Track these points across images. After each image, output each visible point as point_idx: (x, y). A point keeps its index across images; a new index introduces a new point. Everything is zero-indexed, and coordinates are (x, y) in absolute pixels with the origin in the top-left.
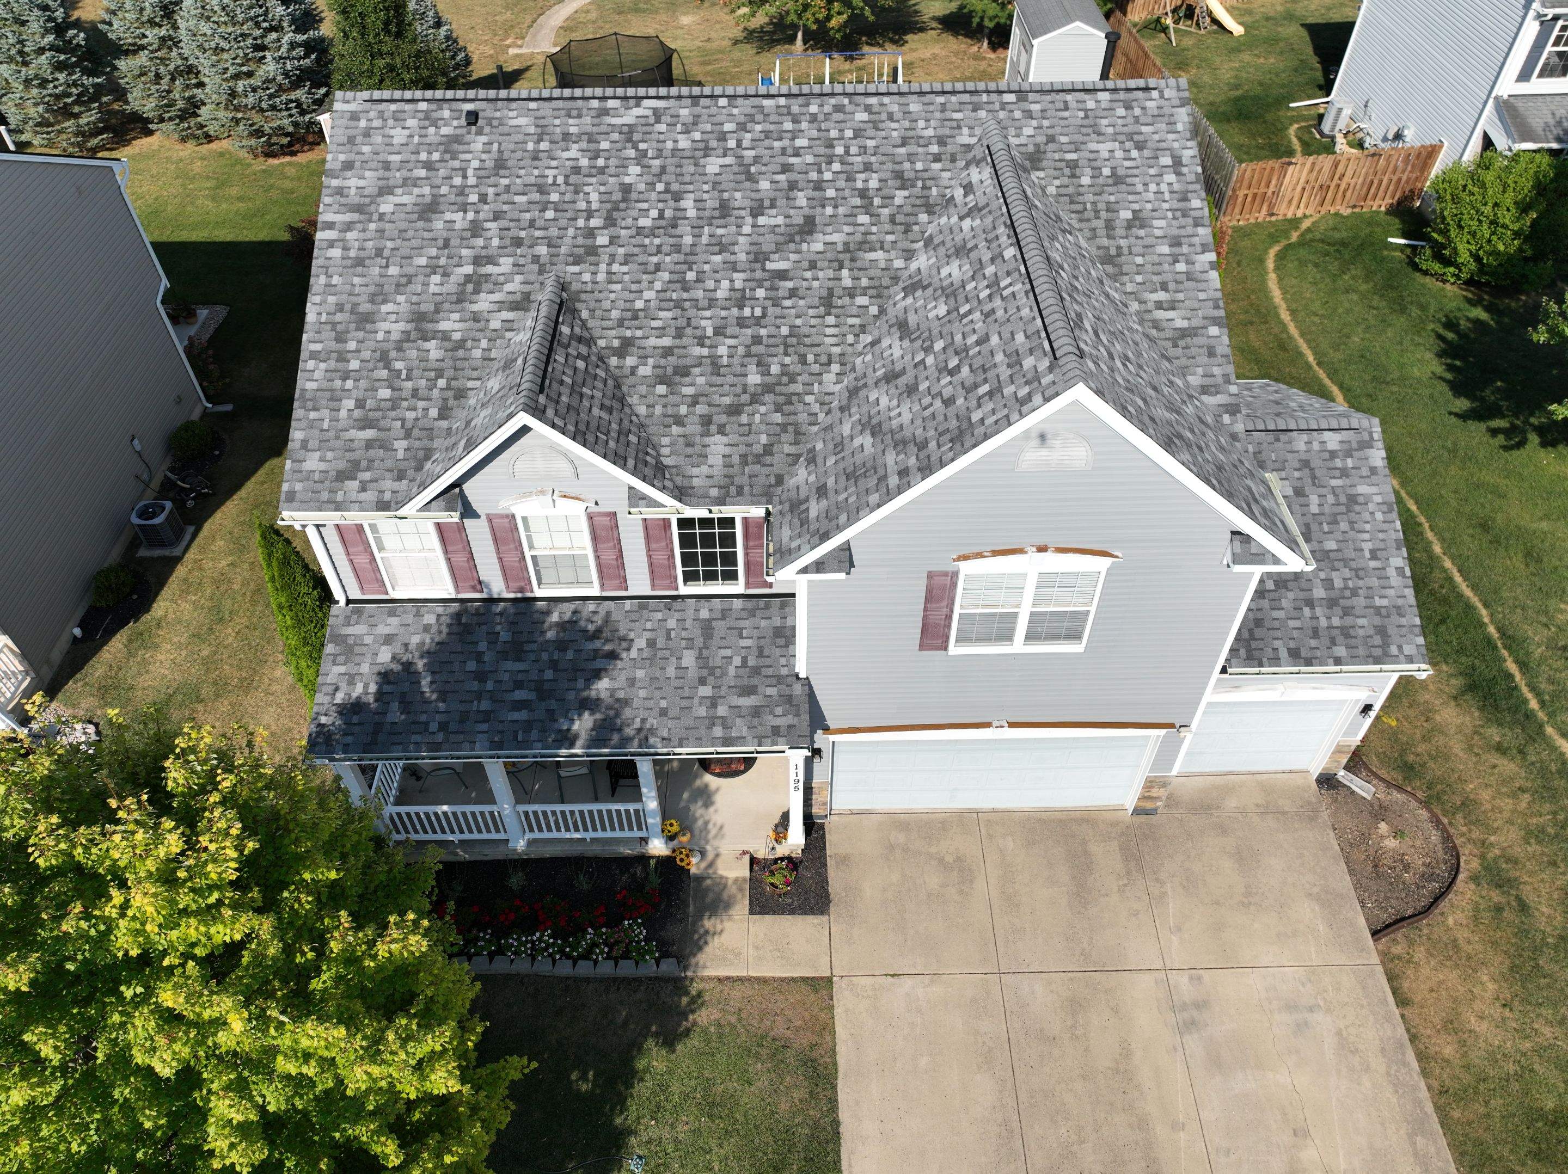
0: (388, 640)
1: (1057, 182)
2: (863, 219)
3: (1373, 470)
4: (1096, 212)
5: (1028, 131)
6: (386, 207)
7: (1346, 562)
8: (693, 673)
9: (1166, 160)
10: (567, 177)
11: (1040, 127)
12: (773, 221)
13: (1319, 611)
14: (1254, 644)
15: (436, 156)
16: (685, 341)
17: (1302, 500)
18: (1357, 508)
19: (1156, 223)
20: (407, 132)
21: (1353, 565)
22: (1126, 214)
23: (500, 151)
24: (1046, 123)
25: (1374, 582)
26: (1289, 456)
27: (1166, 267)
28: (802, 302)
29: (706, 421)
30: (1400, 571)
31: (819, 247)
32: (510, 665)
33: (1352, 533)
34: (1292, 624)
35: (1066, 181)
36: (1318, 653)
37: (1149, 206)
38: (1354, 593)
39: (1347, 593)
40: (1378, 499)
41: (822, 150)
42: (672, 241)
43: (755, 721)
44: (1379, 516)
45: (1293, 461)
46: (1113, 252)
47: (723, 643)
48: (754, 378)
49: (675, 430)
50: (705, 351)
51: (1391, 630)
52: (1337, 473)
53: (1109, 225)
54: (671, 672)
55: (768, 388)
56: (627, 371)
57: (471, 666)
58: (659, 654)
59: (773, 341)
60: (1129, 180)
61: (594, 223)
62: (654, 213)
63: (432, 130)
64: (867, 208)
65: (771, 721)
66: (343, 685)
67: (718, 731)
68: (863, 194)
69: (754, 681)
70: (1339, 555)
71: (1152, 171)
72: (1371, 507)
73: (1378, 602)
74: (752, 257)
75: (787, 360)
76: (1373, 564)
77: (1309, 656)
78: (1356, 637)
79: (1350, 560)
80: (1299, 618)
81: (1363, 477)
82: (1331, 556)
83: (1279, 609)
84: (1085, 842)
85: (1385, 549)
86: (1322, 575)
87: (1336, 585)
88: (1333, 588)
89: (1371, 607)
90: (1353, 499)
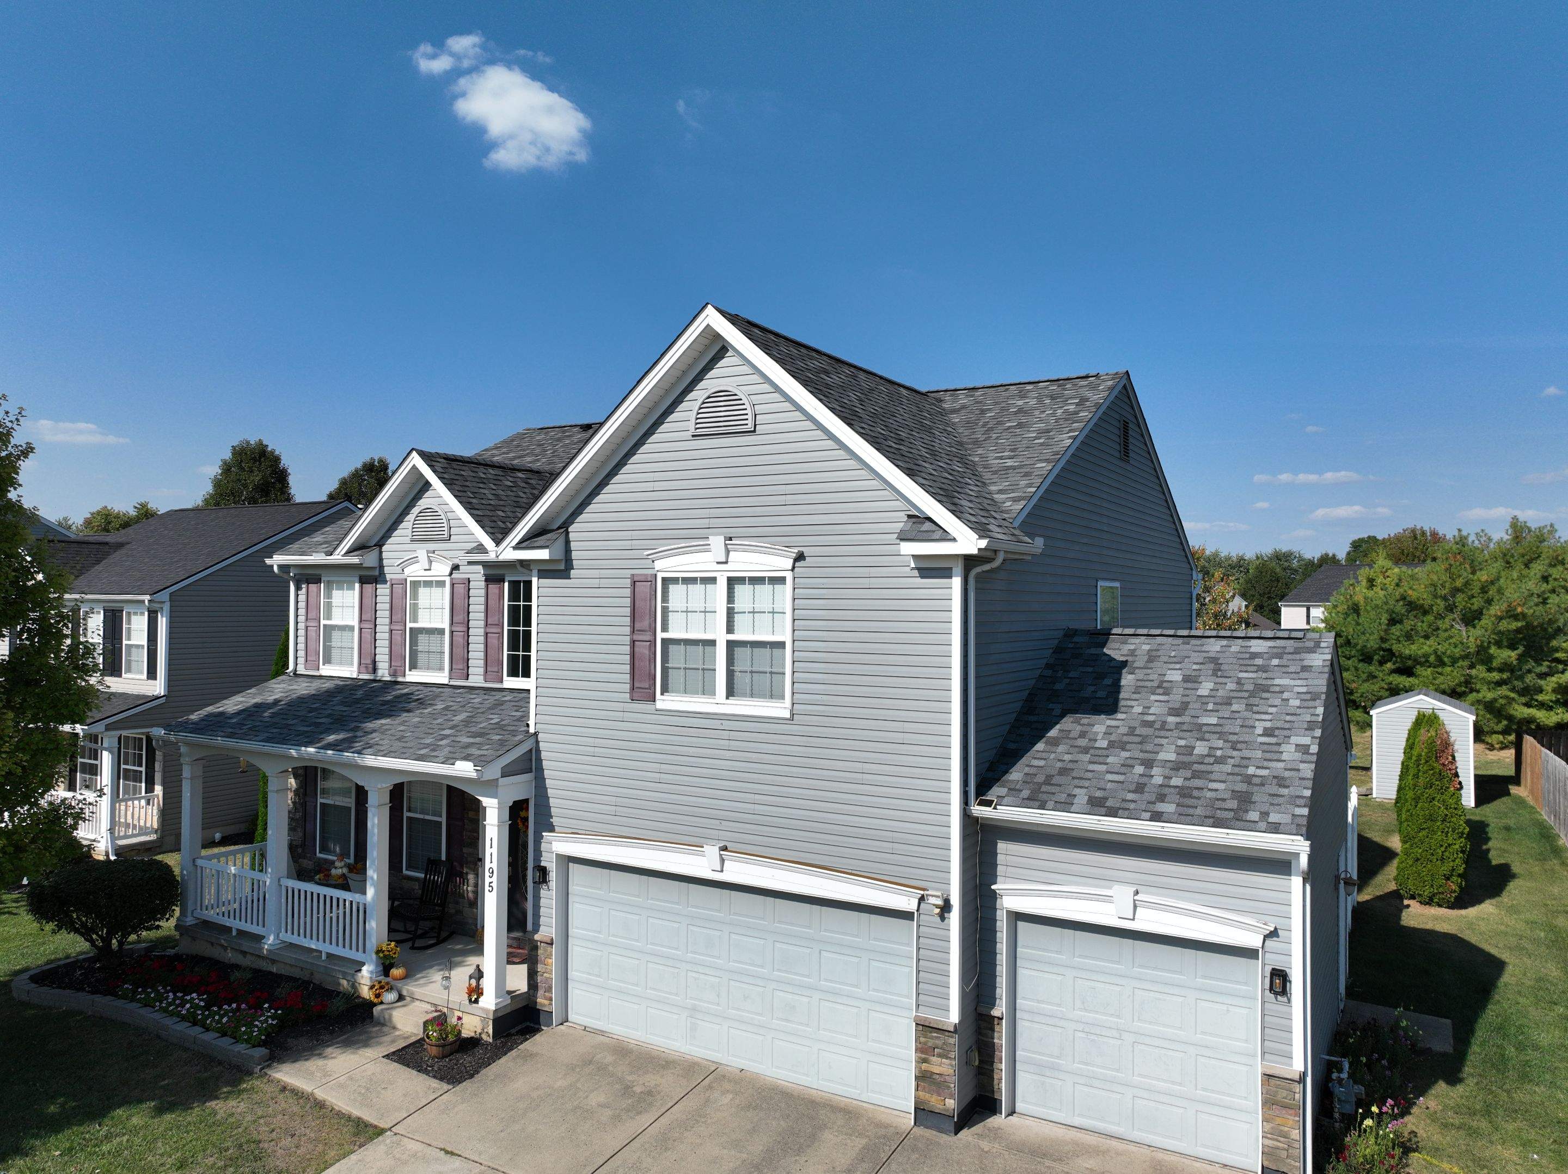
3: (1305, 669)
7: (1221, 735)
8: (452, 724)
13: (1155, 771)
17: (1190, 685)
18: (1265, 695)
19: (1036, 425)
21: (1233, 738)
22: (1011, 424)
25: (1259, 754)
26: (1194, 655)
27: (1025, 442)
30: (1304, 749)
33: (1248, 714)
34: (1112, 777)
36: (1132, 806)
37: (1037, 420)
38: (1220, 761)
40: (1304, 690)
44: (1295, 703)
45: (1197, 657)
46: (981, 440)
51: (1260, 798)
52: (1255, 668)
53: (990, 430)
54: (439, 721)
57: (316, 705)
58: (445, 713)
69: (490, 732)
70: (1216, 729)
72: (1287, 695)
73: (1251, 770)
76: (1263, 739)
77: (1118, 805)
78: (1199, 798)
79: (1231, 733)
80: (1124, 774)
81: (1288, 673)
82: (1205, 728)
83: (1100, 763)
84: (823, 1127)
85: (1289, 729)
86: (1182, 743)
87: (1196, 752)
88: (1191, 754)
89: (1238, 775)
90: (1263, 688)
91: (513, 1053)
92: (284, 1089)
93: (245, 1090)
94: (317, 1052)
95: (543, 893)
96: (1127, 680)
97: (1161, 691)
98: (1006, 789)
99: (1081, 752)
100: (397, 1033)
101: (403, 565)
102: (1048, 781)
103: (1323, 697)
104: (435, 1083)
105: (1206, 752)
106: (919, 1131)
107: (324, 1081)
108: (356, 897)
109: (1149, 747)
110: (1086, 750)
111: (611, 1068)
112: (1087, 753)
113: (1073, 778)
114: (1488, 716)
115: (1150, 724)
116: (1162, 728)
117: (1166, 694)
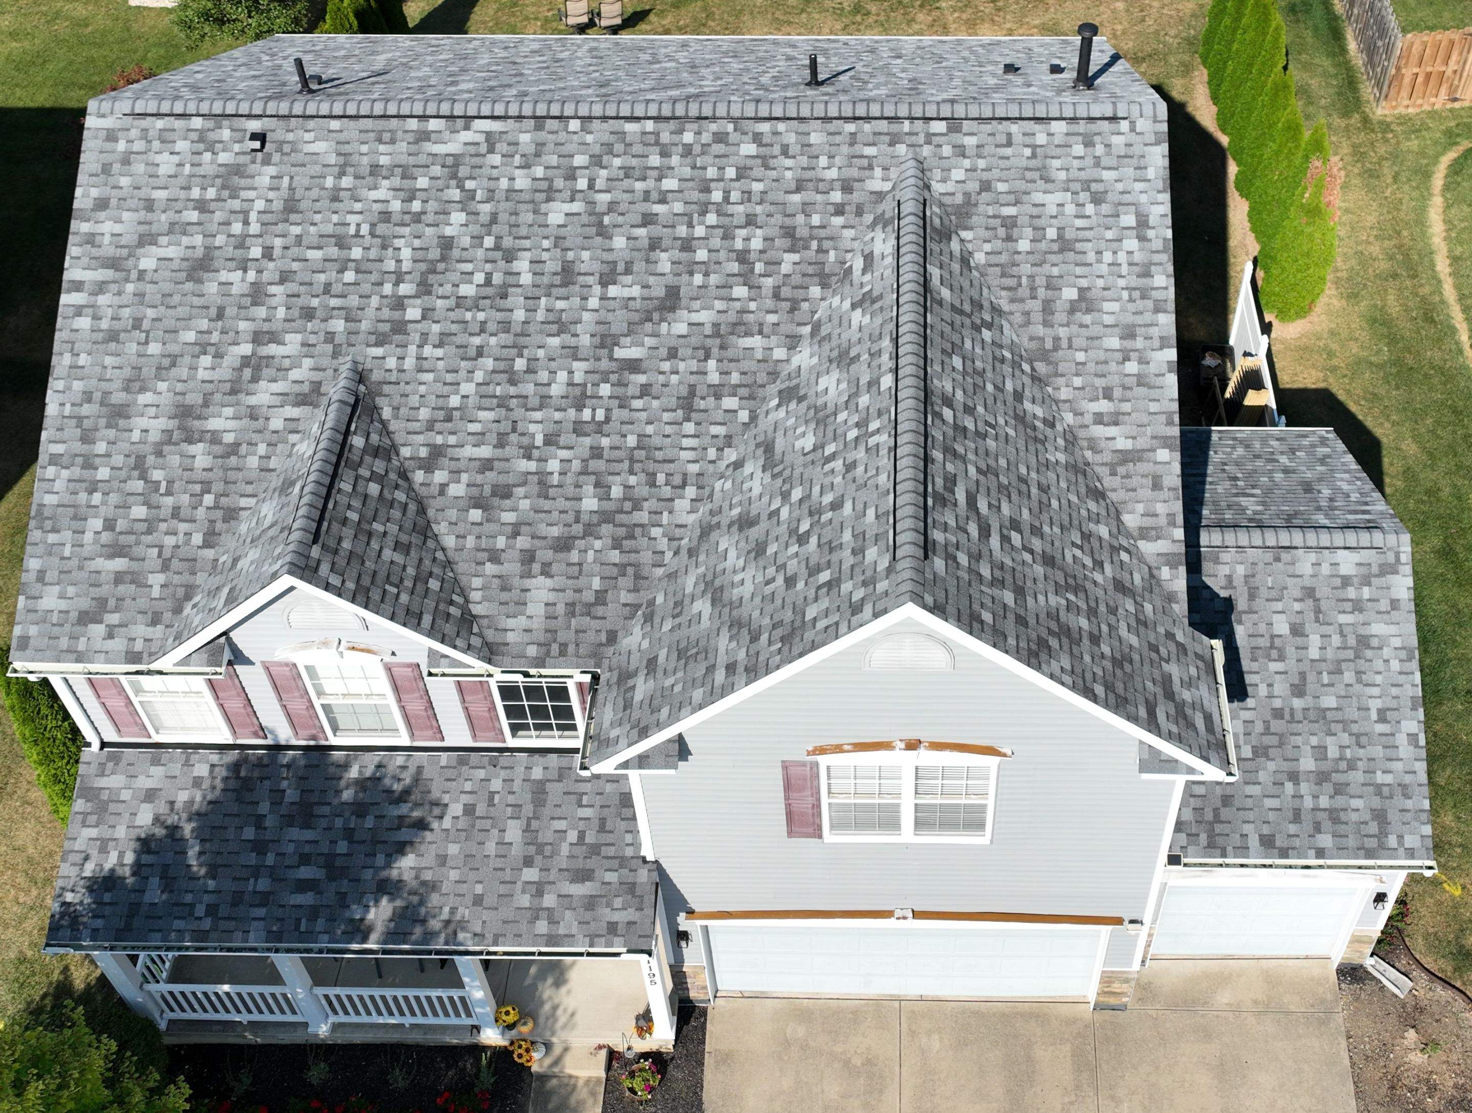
0: (150, 795)
1: (987, 247)
2: (740, 291)
3: (1395, 604)
4: (1033, 289)
5: (958, 174)
6: (147, 263)
7: (1345, 724)
8: (517, 851)
9: (1129, 220)
10: (373, 225)
11: (973, 170)
12: (626, 293)
13: (1304, 788)
14: (1218, 828)
15: (211, 193)
16: (508, 451)
17: (1299, 641)
18: (1369, 653)
19: (1107, 306)
20: (176, 159)
21: (1355, 728)
22: (1070, 294)
23: (291, 189)
24: (981, 163)
25: (1378, 751)
26: (1290, 582)
27: (1113, 367)
28: (655, 403)
29: (529, 557)
30: (1412, 738)
31: (681, 328)
32: (295, 833)
33: (1358, 687)
34: (1270, 803)
35: (998, 245)
36: (1297, 842)
37: (1100, 283)
38: (1352, 766)
39: (1343, 765)
40: (1397, 642)
41: (695, 196)
42: (500, 316)
43: (588, 915)
44: (1395, 665)
45: (1294, 587)
46: (1049, 345)
47: (558, 812)
48: (590, 503)
49: (490, 568)
50: (532, 466)
51: (1393, 816)
52: (1348, 606)
53: (1048, 308)
54: (491, 848)
55: (606, 517)
56: (435, 490)
57: (249, 833)
58: (480, 824)
59: (617, 454)
60: (1079, 246)
61: (405, 289)
62: (479, 278)
63: (207, 156)
64: (746, 277)
65: (607, 915)
66: (94, 853)
67: (542, 927)
68: (742, 257)
69: (591, 863)
70: (1338, 716)
71: (1109, 235)
72: (1386, 652)
73: (1380, 778)
74: (597, 340)
75: (632, 480)
76: (1380, 728)
77: (1285, 845)
78: (1346, 823)
79: (1351, 721)
80: (1279, 796)
81: (1381, 612)
82: (1328, 715)
85: (1397, 709)
86: (1314, 741)
87: (1330, 755)
88: (1326, 758)
89: (1370, 784)
90: (1364, 642)
96: (1241, 634)
97: (1274, 654)
102: (1217, 819)
103: (1417, 652)
105: (1337, 756)
109: (1290, 753)
113: (1237, 810)
115: (1278, 714)
116: (1292, 720)
117: (1281, 658)
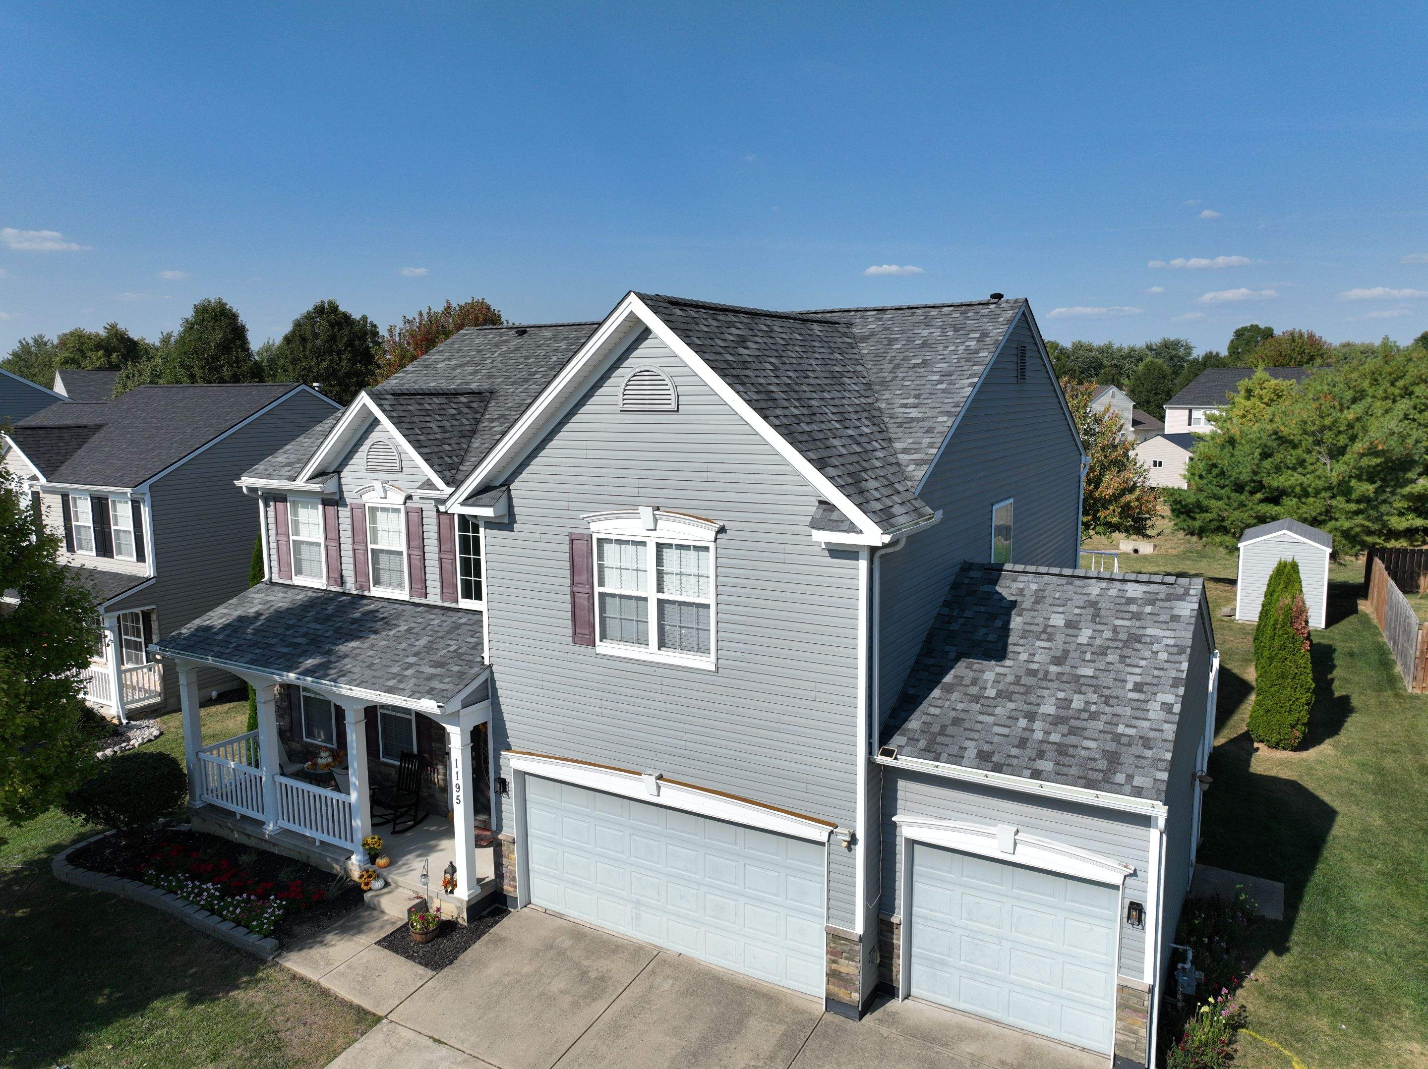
0: (266, 603)
1: (873, 348)
3: (1175, 618)
4: (892, 361)
7: (1097, 688)
8: (415, 649)
9: (975, 335)
11: (883, 325)
13: (1037, 725)
14: (940, 739)
17: (1071, 631)
18: (1138, 646)
19: (939, 365)
21: (1107, 692)
22: (916, 362)
24: (889, 323)
25: (1128, 711)
26: (1076, 597)
27: (928, 386)
30: (1167, 707)
32: (312, 625)
33: (1120, 666)
34: (997, 729)
35: (880, 347)
36: (1015, 762)
37: (940, 357)
38: (1094, 716)
40: (1171, 642)
43: (423, 683)
44: (1163, 656)
45: (1079, 600)
46: (888, 380)
51: (1126, 760)
52: (1129, 615)
53: (897, 367)
54: (403, 646)
57: (292, 621)
58: (408, 636)
60: (934, 346)
66: (216, 618)
69: (450, 661)
70: (1092, 682)
71: (958, 341)
72: (1156, 647)
73: (1121, 729)
76: (1133, 695)
77: (1002, 761)
78: (1073, 757)
79: (1105, 687)
80: (1010, 727)
81: (1159, 622)
82: (1082, 680)
83: (989, 715)
84: (748, 1014)
85: (1156, 685)
86: (1061, 695)
87: (1073, 706)
88: (1069, 708)
89: (1109, 733)
90: (1136, 638)
91: (486, 937)
92: (294, 977)
93: (261, 980)
94: (319, 939)
95: (504, 799)
96: (1016, 622)
97: (1044, 636)
98: (906, 738)
99: (972, 701)
100: (386, 918)
101: (361, 493)
102: (942, 732)
103: (1189, 650)
104: (420, 970)
105: (1082, 707)
106: (830, 1017)
107: (327, 970)
108: (342, 797)
109: (1032, 698)
110: (976, 699)
111: (569, 953)
112: (977, 702)
113: (965, 729)
114: (1344, 542)
115: (1033, 673)
116: (1045, 678)
117: (1049, 640)
